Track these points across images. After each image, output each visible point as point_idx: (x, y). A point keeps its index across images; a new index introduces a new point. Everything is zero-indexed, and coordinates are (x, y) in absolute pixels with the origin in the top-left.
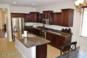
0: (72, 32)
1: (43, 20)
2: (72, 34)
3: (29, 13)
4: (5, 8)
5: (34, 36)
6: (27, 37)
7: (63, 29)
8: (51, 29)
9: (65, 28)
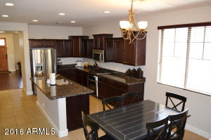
0: (144, 76)
1: (94, 52)
2: (144, 79)
3: (68, 38)
4: (19, 30)
5: (71, 83)
6: (56, 85)
7: (129, 70)
8: (109, 71)
9: (132, 68)
